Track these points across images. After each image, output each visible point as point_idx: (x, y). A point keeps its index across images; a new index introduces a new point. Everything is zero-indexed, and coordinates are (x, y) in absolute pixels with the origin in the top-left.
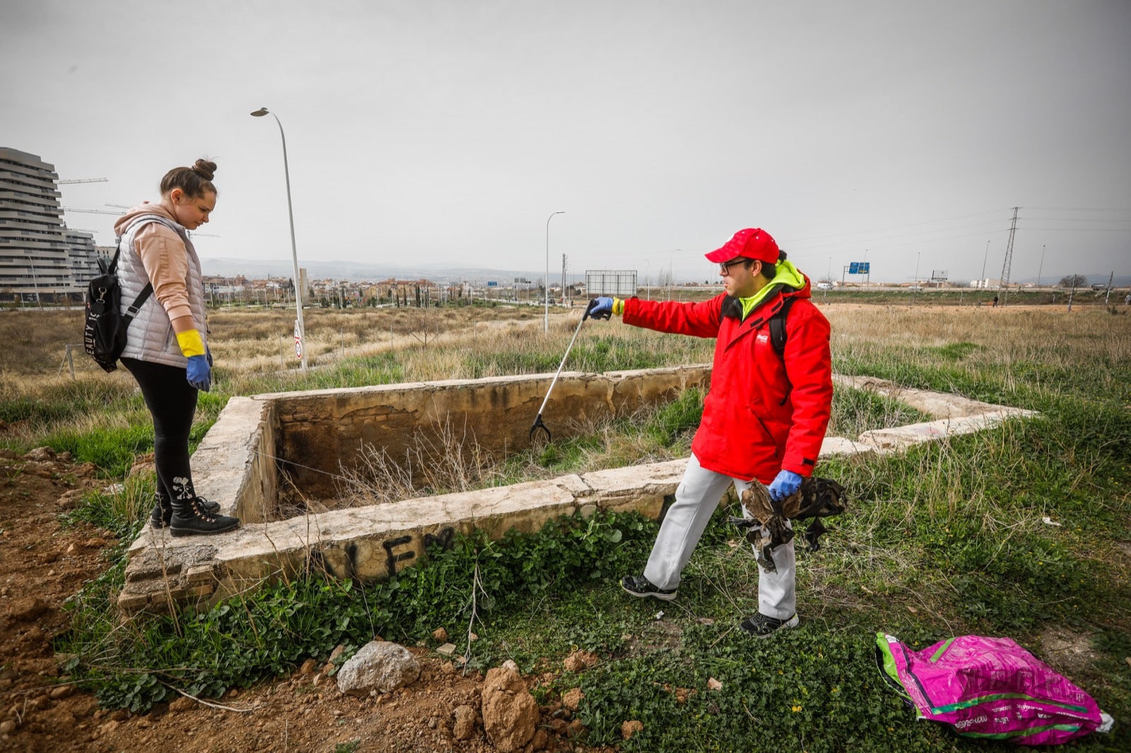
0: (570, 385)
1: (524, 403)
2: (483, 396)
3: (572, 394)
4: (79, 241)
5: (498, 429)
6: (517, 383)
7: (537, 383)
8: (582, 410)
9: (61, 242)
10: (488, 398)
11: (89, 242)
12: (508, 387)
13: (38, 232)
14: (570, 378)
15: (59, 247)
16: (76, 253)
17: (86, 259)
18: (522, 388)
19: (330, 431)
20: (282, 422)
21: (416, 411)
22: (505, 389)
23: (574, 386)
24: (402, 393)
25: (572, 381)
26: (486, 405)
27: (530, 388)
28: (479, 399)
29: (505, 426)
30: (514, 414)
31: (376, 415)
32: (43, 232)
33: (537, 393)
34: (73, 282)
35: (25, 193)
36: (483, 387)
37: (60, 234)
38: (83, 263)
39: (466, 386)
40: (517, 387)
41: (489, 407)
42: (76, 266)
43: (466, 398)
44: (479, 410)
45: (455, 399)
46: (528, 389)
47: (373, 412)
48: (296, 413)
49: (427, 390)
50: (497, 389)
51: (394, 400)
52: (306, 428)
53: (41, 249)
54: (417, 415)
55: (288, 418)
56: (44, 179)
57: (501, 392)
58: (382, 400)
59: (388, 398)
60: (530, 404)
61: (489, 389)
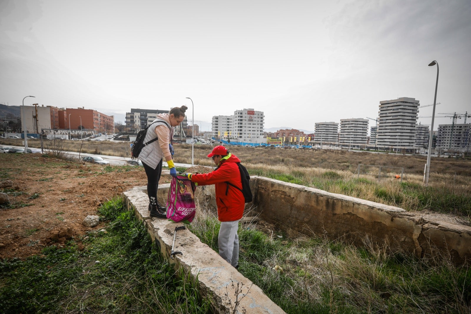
0: (378, 214)
1: (344, 214)
2: (322, 202)
3: (379, 221)
4: (423, 129)
5: (328, 223)
6: (342, 200)
7: (353, 204)
8: (386, 236)
9: (414, 130)
10: (324, 203)
11: (427, 129)
12: (335, 201)
13: (407, 126)
14: (379, 209)
15: (413, 132)
16: (420, 134)
17: (423, 136)
18: (343, 204)
19: (268, 195)
20: (258, 187)
21: (294, 198)
22: (334, 201)
23: (382, 216)
24: (290, 188)
25: (380, 212)
26: (323, 207)
27: (348, 206)
28: (320, 202)
29: (332, 223)
30: (337, 218)
31: (281, 194)
32: (409, 126)
33: (353, 211)
34: (414, 145)
35: (406, 112)
36: (322, 196)
37: (415, 126)
38: (422, 137)
39: (315, 193)
40: (340, 203)
41: (324, 208)
42: (419, 139)
43: (314, 199)
44: (319, 208)
45: (309, 198)
46: (347, 206)
47: (280, 193)
48: (261, 185)
49: (299, 190)
50: (330, 200)
51: (287, 190)
52: (263, 191)
53: (406, 133)
54: (294, 200)
55: (260, 186)
56: (414, 107)
57: (332, 203)
58: (283, 189)
59: (285, 188)
60: (349, 216)
61: (325, 198)
